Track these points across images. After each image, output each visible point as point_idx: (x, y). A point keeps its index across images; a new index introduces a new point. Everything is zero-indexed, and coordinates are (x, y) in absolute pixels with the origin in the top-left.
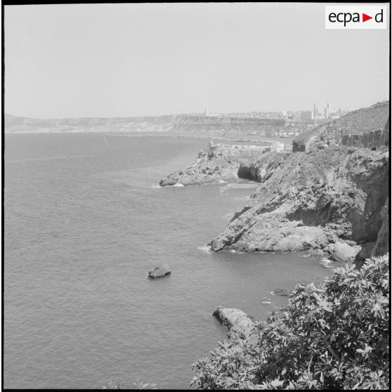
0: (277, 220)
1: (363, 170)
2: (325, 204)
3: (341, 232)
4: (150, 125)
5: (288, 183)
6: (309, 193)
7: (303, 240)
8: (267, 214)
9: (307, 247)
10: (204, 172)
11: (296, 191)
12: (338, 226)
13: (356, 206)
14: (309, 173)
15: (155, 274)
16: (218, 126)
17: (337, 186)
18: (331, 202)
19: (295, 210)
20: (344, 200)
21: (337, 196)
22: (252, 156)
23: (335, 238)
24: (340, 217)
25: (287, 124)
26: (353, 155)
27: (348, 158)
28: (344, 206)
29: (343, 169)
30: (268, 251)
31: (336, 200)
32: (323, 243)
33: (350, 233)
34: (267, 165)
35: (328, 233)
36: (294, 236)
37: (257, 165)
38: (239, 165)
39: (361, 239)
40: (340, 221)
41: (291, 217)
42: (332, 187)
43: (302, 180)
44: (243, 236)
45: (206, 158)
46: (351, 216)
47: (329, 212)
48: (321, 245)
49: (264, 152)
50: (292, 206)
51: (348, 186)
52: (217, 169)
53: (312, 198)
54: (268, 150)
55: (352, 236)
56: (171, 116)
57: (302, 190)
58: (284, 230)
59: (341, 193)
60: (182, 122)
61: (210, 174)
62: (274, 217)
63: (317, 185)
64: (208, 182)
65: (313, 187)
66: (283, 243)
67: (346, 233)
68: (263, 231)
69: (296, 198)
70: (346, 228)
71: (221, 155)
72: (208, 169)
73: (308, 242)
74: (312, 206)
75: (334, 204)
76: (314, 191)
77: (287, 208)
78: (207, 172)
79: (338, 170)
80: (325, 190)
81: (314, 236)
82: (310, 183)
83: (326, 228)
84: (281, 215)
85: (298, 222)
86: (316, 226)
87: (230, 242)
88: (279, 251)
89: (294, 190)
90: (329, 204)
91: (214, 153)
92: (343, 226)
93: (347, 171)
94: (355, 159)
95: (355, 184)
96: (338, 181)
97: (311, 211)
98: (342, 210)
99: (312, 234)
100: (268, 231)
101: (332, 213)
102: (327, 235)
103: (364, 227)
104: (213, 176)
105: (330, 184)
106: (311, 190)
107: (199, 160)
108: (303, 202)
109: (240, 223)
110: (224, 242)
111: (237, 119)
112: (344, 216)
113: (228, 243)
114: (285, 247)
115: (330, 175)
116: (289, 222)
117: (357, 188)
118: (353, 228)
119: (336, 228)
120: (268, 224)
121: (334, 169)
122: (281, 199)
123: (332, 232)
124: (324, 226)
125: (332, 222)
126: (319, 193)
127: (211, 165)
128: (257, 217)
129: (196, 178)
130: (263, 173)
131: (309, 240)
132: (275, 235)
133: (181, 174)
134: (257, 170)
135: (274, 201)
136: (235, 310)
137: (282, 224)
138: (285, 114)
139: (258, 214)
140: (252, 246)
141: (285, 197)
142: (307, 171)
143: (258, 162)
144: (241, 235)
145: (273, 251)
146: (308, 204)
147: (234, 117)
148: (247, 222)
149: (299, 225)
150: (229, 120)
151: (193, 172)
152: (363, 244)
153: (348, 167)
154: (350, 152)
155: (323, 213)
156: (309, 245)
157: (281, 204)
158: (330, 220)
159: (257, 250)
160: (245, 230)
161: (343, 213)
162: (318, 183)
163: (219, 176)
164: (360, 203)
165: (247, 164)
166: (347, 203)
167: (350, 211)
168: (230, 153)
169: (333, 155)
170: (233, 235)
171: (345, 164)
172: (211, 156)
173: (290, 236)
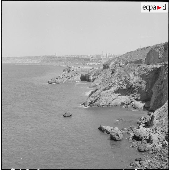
0: (110, 93)
1: (145, 72)
2: (130, 86)
3: (136, 98)
4: (31, 60)
5: (114, 78)
6: (123, 82)
7: (121, 101)
8: (107, 91)
9: (123, 104)
10: (66, 78)
11: (118, 82)
12: (135, 95)
13: (142, 87)
14: (123, 74)
15: (66, 115)
16: (61, 60)
17: (134, 79)
18: (132, 86)
19: (117, 89)
20: (137, 85)
21: (135, 83)
22: (86, 71)
23: (134, 100)
24: (136, 92)
25: (91, 60)
26: (140, 67)
27: (138, 68)
28: (137, 87)
29: (136, 73)
30: (108, 106)
31: (134, 85)
32: (129, 102)
33: (139, 98)
34: (93, 75)
35: (131, 98)
36: (117, 100)
37: (89, 75)
38: (81, 75)
39: (144, 100)
40: (136, 93)
41: (116, 92)
42: (132, 80)
43: (120, 77)
44: (97, 100)
45: (67, 72)
46: (140, 91)
47: (131, 89)
48: (128, 103)
49: (91, 69)
50: (117, 87)
51: (139, 79)
52: (72, 76)
53: (125, 84)
54: (93, 68)
55: (140, 99)
56: (40, 56)
57: (120, 81)
58: (113, 97)
59: (136, 82)
60: (45, 59)
61: (69, 78)
62: (109, 92)
63: (127, 79)
64: (68, 82)
65: (125, 80)
66: (113, 103)
67: (138, 98)
68: (105, 98)
69: (118, 84)
70: (138, 96)
71: (73, 70)
72: (68, 76)
73: (123, 102)
74: (124, 87)
75: (133, 87)
76: (125, 82)
77: (114, 88)
78: (68, 78)
79: (135, 73)
80: (130, 81)
81: (125, 100)
82: (123, 78)
83: (130, 96)
84: (112, 91)
85: (119, 94)
86: (126, 95)
87: (92, 103)
88: (112, 106)
89: (117, 81)
90: (131, 86)
91: (70, 69)
92: (137, 95)
93: (138, 73)
94: (142, 68)
95: (142, 78)
96: (135, 77)
97: (124, 89)
98: (137, 89)
99: (124, 99)
100: (107, 98)
101: (132, 90)
102: (130, 99)
103: (145, 95)
104: (70, 79)
105: (132, 78)
106: (124, 81)
107: (63, 73)
108: (121, 86)
109: (96, 95)
110: (90, 102)
111: (69, 58)
112: (137, 91)
113: (91, 103)
114: (114, 104)
115: (131, 75)
116: (115, 94)
117: (142, 80)
118: (141, 96)
119: (134, 96)
120: (107, 95)
121: (133, 72)
122: (112, 85)
123: (132, 98)
124: (129, 96)
125: (132, 94)
126: (127, 82)
127: (70, 75)
128: (103, 92)
129: (63, 80)
130: (91, 78)
131: (123, 101)
132: (110, 99)
133: (57, 78)
134: (89, 77)
135: (110, 85)
136: (107, 126)
137: (112, 95)
138: (89, 56)
139: (103, 91)
140: (101, 104)
141: (113, 84)
142: (122, 73)
143: (89, 73)
144: (96, 100)
145: (110, 106)
146: (123, 86)
147: (68, 57)
148: (99, 94)
149: (119, 95)
150: (66, 58)
151: (62, 78)
152: (145, 102)
153: (138, 71)
154: (139, 66)
155: (129, 90)
156: (124, 103)
157: (112, 87)
158: (132, 93)
159: (103, 106)
160: (98, 98)
161: (137, 90)
162: (127, 78)
163: (73, 79)
164: (144, 86)
165: (84, 74)
166: (138, 86)
167: (140, 89)
168: (77, 69)
169: (132, 67)
170: (93, 100)
171: (137, 71)
172: (69, 71)
173: (116, 100)
